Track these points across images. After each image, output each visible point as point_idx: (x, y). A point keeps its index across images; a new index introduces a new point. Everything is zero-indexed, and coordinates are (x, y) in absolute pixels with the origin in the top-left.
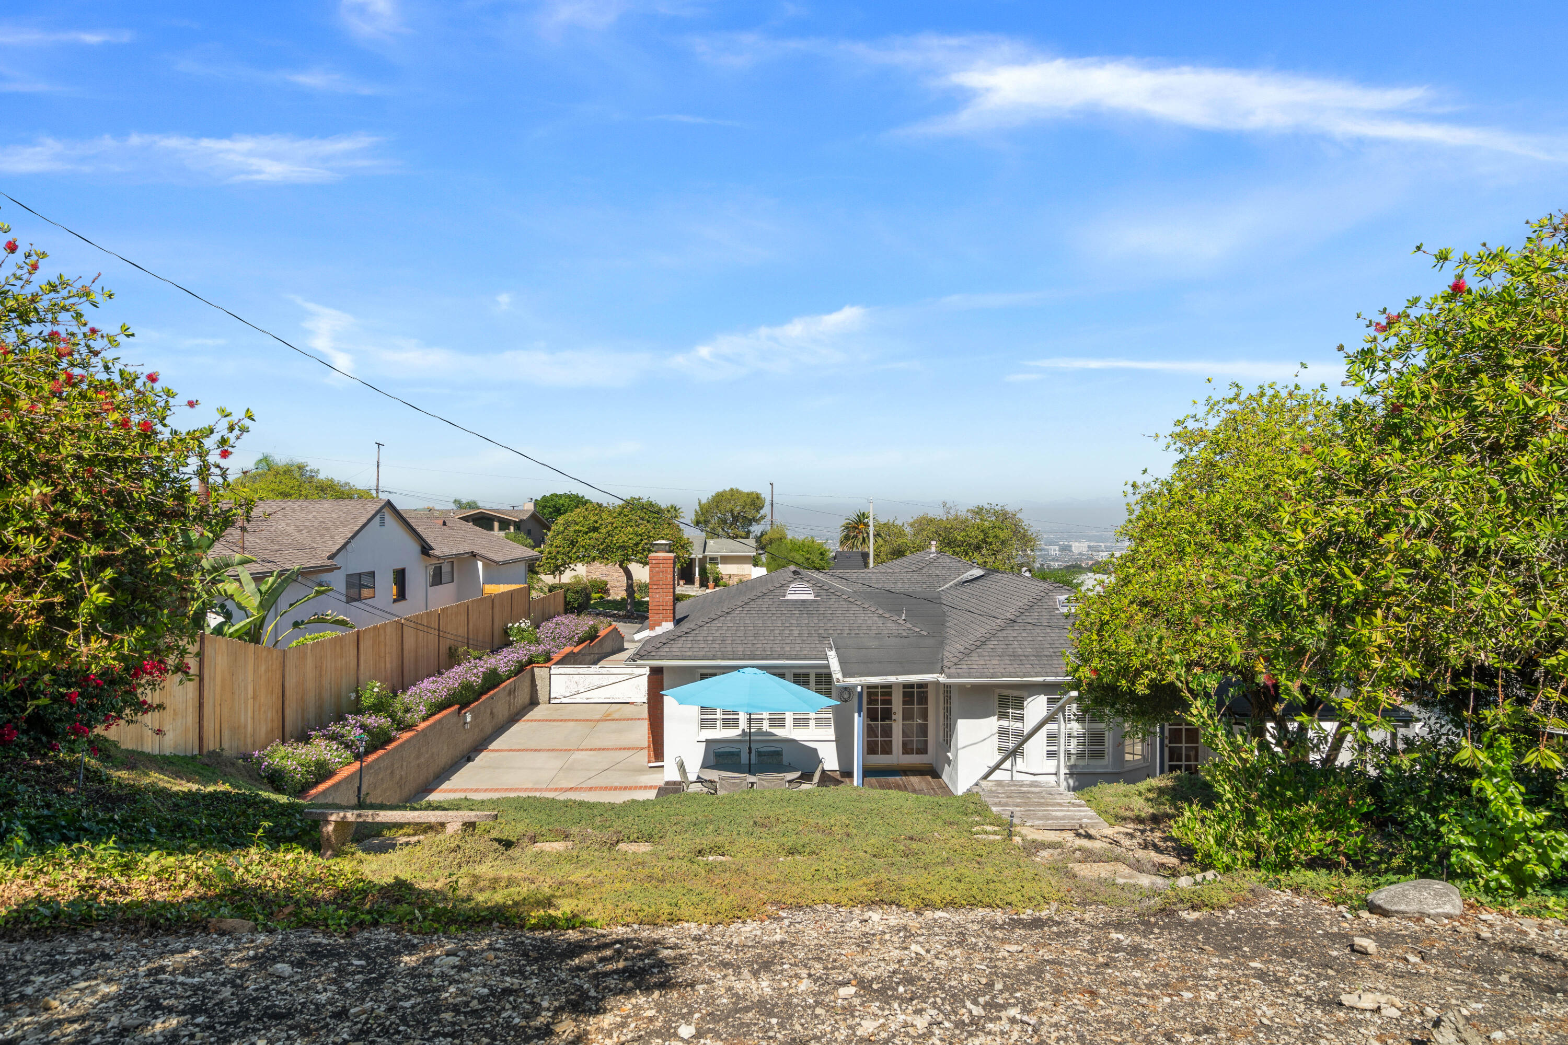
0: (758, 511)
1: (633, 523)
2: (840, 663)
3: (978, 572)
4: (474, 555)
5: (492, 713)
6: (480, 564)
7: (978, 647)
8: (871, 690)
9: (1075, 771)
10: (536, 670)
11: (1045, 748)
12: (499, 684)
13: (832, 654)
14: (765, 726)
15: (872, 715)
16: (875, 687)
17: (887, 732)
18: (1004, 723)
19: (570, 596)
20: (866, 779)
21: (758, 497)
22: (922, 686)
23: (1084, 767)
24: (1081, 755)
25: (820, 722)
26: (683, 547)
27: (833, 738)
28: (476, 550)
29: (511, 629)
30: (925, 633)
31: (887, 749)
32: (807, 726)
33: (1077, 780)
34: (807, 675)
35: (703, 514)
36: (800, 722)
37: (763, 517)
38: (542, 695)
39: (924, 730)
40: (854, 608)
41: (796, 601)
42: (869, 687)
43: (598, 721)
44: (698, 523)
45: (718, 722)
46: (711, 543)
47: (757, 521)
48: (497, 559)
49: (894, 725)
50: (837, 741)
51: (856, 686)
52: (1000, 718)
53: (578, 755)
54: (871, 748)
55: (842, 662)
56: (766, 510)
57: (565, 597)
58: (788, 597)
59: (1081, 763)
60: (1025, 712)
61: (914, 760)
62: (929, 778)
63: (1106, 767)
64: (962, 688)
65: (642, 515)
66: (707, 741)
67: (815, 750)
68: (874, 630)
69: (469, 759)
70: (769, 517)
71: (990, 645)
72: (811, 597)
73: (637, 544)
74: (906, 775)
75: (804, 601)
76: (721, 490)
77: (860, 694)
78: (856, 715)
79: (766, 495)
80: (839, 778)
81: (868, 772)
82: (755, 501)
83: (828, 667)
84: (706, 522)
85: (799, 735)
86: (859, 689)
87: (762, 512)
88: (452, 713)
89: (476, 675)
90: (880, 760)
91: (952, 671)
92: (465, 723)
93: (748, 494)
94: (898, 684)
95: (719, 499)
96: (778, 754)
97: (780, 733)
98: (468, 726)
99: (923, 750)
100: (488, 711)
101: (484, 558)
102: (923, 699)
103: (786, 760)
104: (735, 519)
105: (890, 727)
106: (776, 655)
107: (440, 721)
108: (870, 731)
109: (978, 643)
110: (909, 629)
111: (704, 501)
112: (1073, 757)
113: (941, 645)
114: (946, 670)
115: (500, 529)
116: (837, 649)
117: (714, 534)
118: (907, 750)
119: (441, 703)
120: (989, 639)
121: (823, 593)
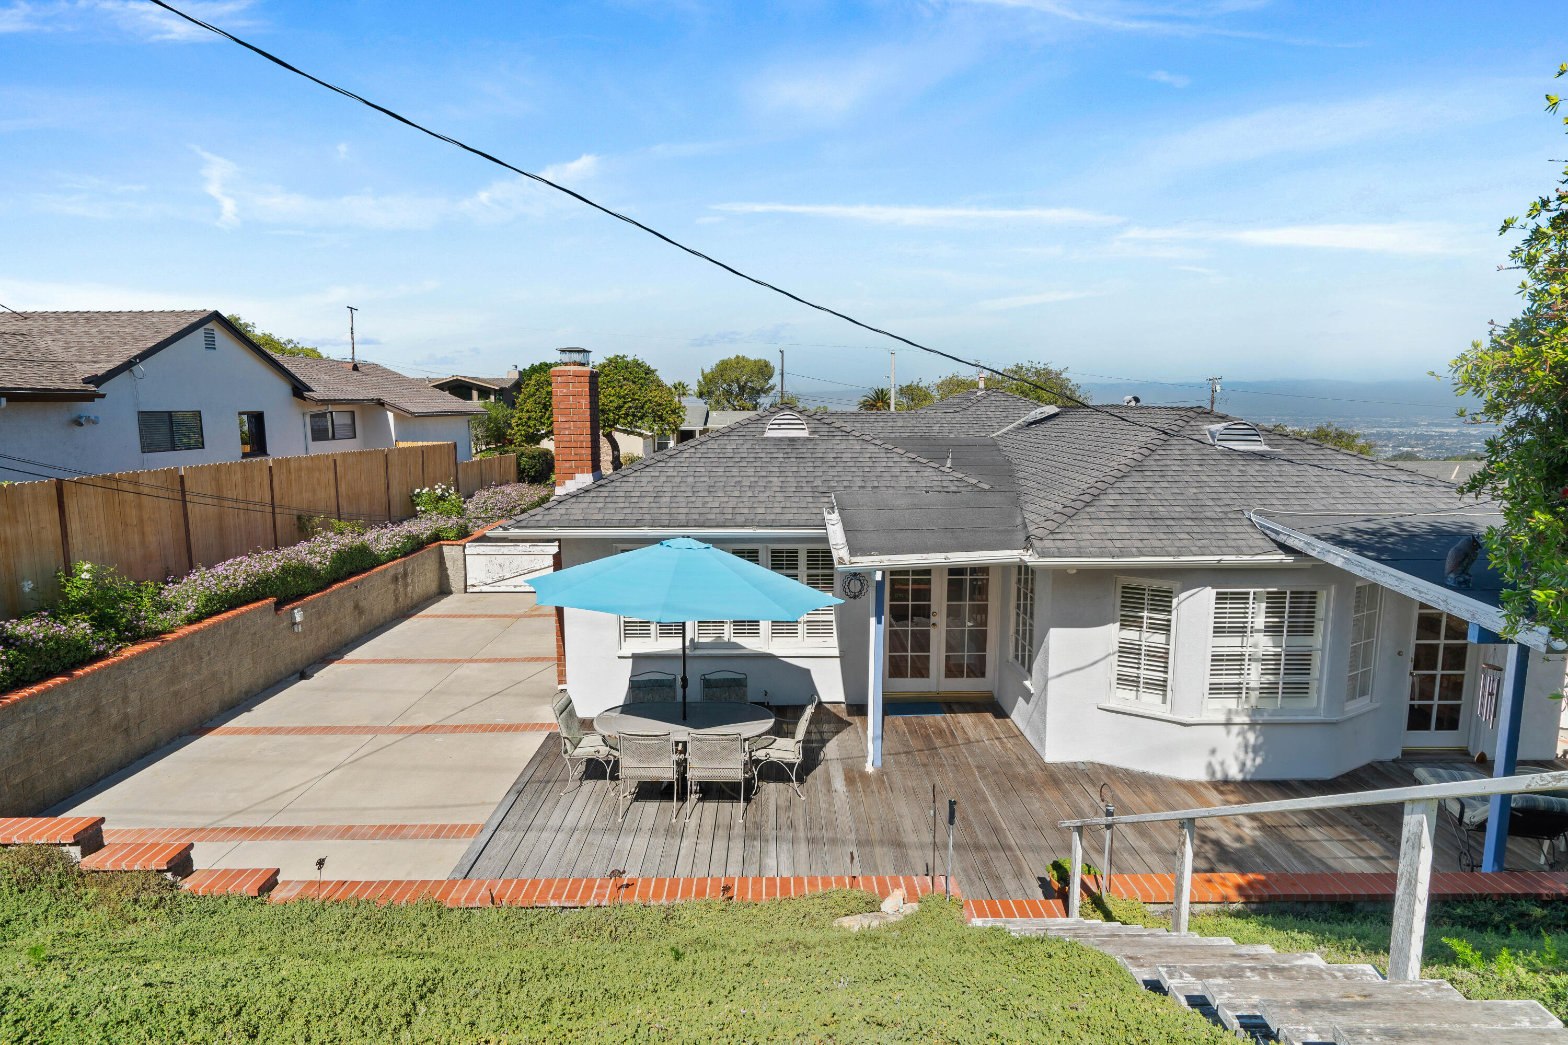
0: (766, 381)
1: (615, 384)
2: (846, 531)
3: (1052, 409)
4: (381, 403)
5: (357, 607)
6: (390, 415)
7: (1087, 504)
8: (897, 576)
9: (1260, 719)
10: (445, 549)
11: (1208, 680)
12: (373, 567)
13: (833, 520)
14: (728, 633)
15: (898, 615)
16: (905, 572)
17: (922, 642)
18: (1131, 635)
19: (524, 461)
20: (889, 718)
21: (766, 364)
22: (981, 570)
23: (1275, 712)
24: (1269, 691)
25: (815, 628)
26: (673, 412)
27: (836, 652)
28: (385, 398)
29: (418, 495)
30: (987, 487)
31: (921, 670)
32: (794, 633)
33: (1262, 733)
34: (793, 554)
35: (706, 384)
36: (784, 627)
37: (772, 388)
38: (455, 582)
39: (979, 640)
40: (871, 449)
41: (781, 439)
42: (893, 573)
43: (520, 616)
44: (701, 395)
45: (653, 627)
46: (713, 414)
47: (766, 392)
48: (412, 408)
49: (933, 632)
50: (842, 657)
51: (871, 572)
52: (1123, 626)
53: (467, 670)
54: (895, 668)
55: (849, 530)
56: (775, 380)
57: (519, 464)
58: (769, 434)
59: (1268, 704)
60: (1173, 617)
61: (964, 685)
62: (989, 717)
63: (1313, 711)
64: (1059, 574)
65: (627, 375)
66: (636, 658)
67: (807, 672)
68: (904, 482)
69: (304, 675)
70: (778, 388)
71: (1108, 500)
72: (805, 434)
73: (620, 407)
74: (951, 711)
75: (792, 440)
76: (725, 358)
77: (880, 585)
78: (873, 620)
79: (775, 363)
80: (845, 716)
81: (892, 706)
82: (764, 370)
83: (825, 540)
84: (710, 394)
85: (781, 647)
86: (878, 576)
87: (771, 382)
88: (263, 611)
89: (324, 556)
90: (910, 686)
91: (1048, 544)
92: (294, 624)
93: (755, 362)
94: (940, 568)
95: (724, 368)
96: (739, 684)
97: (752, 644)
98: (298, 629)
99: (978, 670)
100: (349, 605)
101: (394, 407)
102: (980, 590)
103: (753, 693)
104: (742, 389)
105: (926, 635)
106: (740, 519)
107: (227, 623)
108: (895, 641)
109: (1087, 498)
110: (961, 480)
111: (707, 370)
112: (1254, 695)
113: (1016, 502)
114: (1036, 543)
115: (479, 398)
116: (842, 510)
117: (718, 406)
118: (953, 670)
119: (237, 595)
120: (1104, 492)
121: (824, 429)
